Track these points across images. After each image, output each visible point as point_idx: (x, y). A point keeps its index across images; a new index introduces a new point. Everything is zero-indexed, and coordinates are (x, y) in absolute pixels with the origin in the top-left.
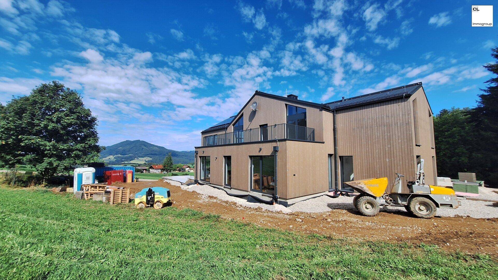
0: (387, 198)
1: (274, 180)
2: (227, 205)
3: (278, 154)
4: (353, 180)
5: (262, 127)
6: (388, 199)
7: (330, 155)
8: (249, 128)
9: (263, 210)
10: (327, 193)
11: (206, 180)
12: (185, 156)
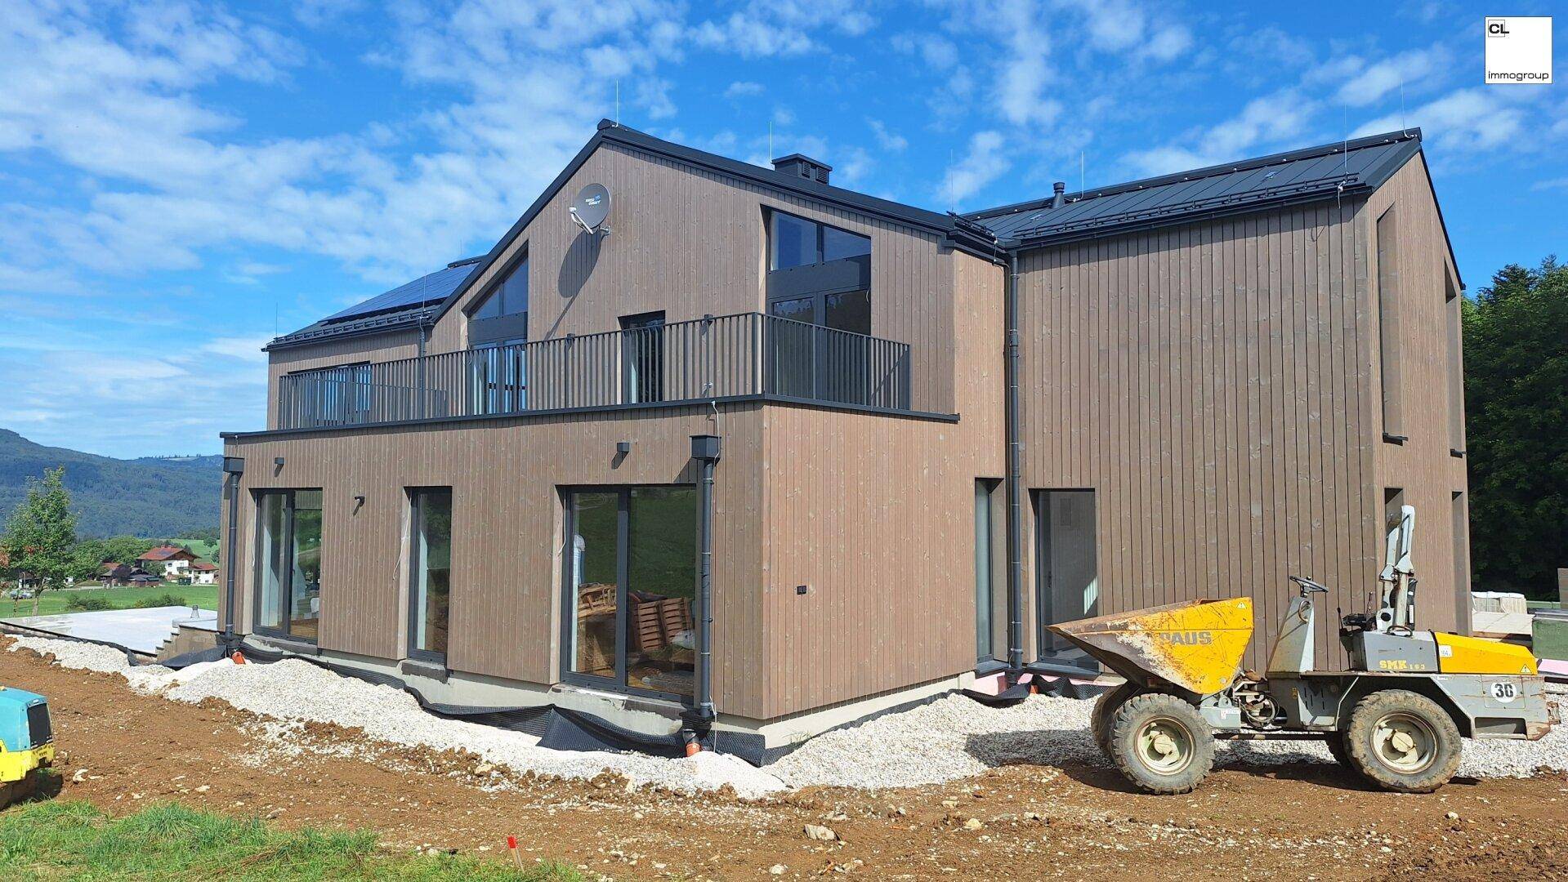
0: (1248, 700)
1: (694, 620)
2: (423, 772)
3: (719, 478)
4: (1093, 612)
5: (633, 327)
6: (1254, 703)
7: (987, 485)
8: (561, 333)
9: (630, 788)
10: (968, 681)
11: (297, 631)
12: (164, 489)
